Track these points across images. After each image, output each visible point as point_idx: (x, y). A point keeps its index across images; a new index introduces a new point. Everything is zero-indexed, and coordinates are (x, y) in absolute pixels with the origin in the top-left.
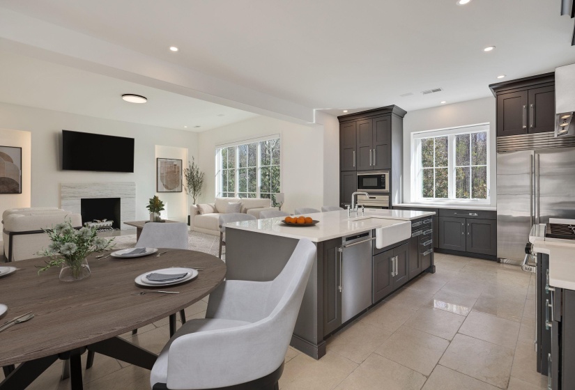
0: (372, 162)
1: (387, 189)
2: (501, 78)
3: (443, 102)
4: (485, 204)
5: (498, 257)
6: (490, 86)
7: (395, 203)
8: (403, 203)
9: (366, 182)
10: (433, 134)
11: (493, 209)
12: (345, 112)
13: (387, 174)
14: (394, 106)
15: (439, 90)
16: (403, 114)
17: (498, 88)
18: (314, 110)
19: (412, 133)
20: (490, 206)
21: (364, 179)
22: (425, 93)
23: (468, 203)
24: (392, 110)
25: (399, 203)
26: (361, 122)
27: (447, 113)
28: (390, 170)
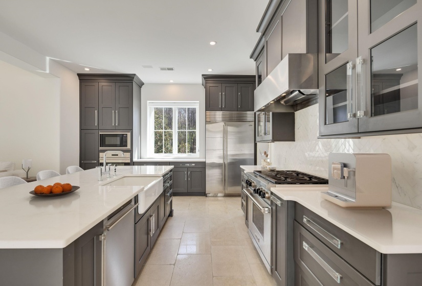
0: (115, 121)
1: (129, 147)
2: (210, 71)
3: (172, 81)
4: (196, 157)
5: (206, 193)
6: (203, 75)
7: (135, 159)
8: (141, 158)
9: (108, 141)
10: (163, 105)
11: (203, 160)
12: (87, 70)
13: (129, 134)
14: (135, 75)
15: (172, 69)
16: (141, 84)
17: (207, 78)
18: (48, 58)
19: (148, 102)
20: (199, 158)
21: (106, 138)
22: (162, 69)
23: (186, 157)
24: (133, 78)
25: (138, 159)
26: (103, 84)
27: (173, 90)
28: (131, 130)
